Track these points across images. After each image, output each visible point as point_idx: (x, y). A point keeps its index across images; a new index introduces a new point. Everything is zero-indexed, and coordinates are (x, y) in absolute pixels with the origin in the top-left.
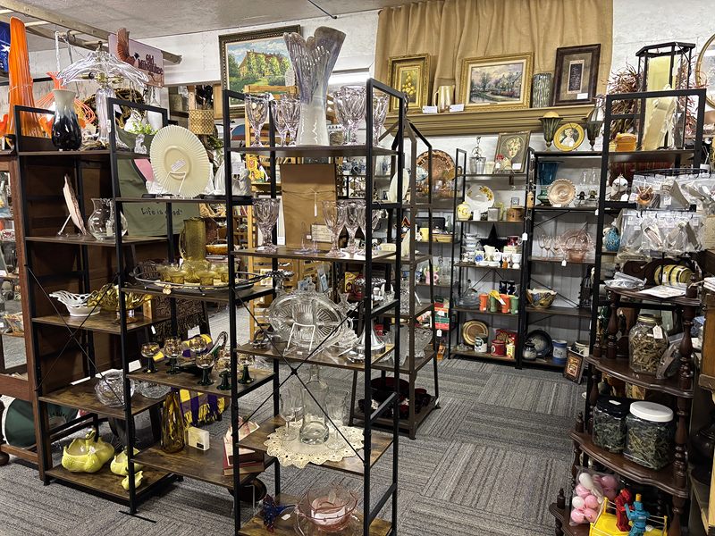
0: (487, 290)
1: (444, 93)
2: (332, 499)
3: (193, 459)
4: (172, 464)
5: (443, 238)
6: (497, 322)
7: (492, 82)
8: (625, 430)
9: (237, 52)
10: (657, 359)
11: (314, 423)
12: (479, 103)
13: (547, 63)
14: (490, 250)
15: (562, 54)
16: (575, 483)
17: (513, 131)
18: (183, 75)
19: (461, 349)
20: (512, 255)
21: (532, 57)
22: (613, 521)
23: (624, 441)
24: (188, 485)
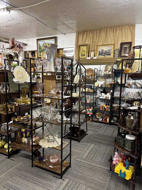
0: (103, 105)
1: (92, 54)
2: (55, 156)
3: (23, 145)
4: (18, 147)
5: (91, 91)
6: (105, 113)
7: (104, 51)
8: (124, 141)
9: (41, 43)
10: (132, 124)
11: (51, 137)
12: (101, 56)
13: (118, 47)
14: (103, 94)
15: (122, 44)
16: (114, 154)
17: (109, 64)
18: (28, 49)
19: (96, 120)
20: (109, 96)
21: (114, 45)
22: (122, 164)
23: (124, 144)
24: (22, 152)
